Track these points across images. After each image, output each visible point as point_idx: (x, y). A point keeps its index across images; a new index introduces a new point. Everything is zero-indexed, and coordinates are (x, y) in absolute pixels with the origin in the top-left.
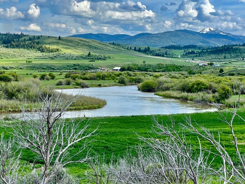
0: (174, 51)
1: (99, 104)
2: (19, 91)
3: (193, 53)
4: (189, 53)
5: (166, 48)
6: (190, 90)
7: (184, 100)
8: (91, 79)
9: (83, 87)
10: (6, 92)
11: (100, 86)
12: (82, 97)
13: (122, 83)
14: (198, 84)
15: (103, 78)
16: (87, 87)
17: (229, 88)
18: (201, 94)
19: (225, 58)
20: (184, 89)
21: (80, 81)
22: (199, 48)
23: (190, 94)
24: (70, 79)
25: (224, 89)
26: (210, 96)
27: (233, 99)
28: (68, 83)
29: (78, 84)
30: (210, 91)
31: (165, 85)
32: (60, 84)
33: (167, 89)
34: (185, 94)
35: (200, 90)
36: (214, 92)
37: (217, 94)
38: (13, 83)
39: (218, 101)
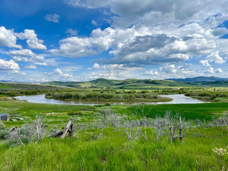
0: (198, 83)
1: (171, 100)
2: (147, 96)
3: (205, 83)
4: (203, 84)
5: (195, 82)
6: (202, 96)
7: (200, 99)
8: (170, 92)
9: (167, 95)
10: (144, 96)
11: (172, 94)
12: (166, 98)
13: (180, 93)
14: (205, 94)
15: (174, 92)
16: (168, 94)
17: (215, 95)
18: (206, 97)
19: (216, 85)
20: (200, 95)
21: (167, 93)
22: (207, 82)
23: (202, 97)
24: (163, 92)
25: (213, 95)
26: (209, 98)
27: (217, 99)
28: (163, 93)
29: (165, 94)
30: (209, 96)
31: (194, 94)
32: (160, 94)
33: (194, 95)
34: (200, 97)
35: (205, 96)
36: (210, 96)
37: (211, 97)
38: (146, 94)
39: (212, 99)
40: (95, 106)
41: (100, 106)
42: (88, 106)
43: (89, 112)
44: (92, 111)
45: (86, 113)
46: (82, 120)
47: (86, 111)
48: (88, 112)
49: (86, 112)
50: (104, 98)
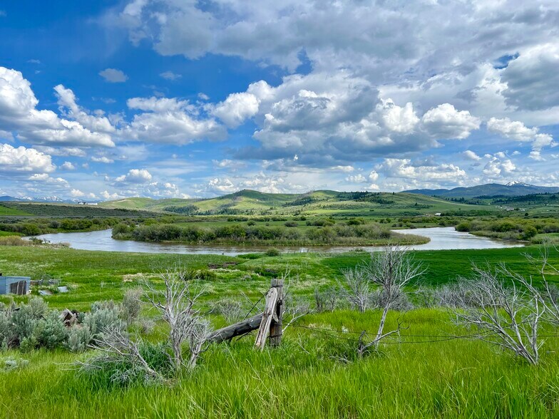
0: (484, 200)
1: (425, 241)
2: (365, 231)
3: (501, 201)
4: (498, 201)
5: (478, 198)
6: (499, 230)
7: (494, 238)
8: (418, 222)
9: (412, 228)
10: (357, 231)
11: (425, 227)
12: (412, 235)
13: (443, 225)
14: (506, 225)
15: (427, 221)
16: (415, 228)
17: (534, 228)
18: (509, 233)
19: (529, 204)
20: (493, 229)
21: (411, 224)
22: (506, 197)
23: (499, 233)
24: (402, 222)
25: (529, 229)
26: (517, 235)
27: (537, 237)
28: (401, 226)
29: (408, 226)
30: (518, 231)
31: (478, 226)
32: (395, 226)
33: (480, 229)
34: (495, 233)
35: (508, 230)
36: (521, 231)
37: (523, 233)
38: (361, 226)
39: (524, 238)
40: (240, 256)
41: (252, 257)
42: (223, 258)
43: (230, 271)
44: (236, 270)
45: (223, 275)
46: (219, 291)
47: (221, 269)
48: (228, 272)
49: (222, 272)
50: (260, 238)
